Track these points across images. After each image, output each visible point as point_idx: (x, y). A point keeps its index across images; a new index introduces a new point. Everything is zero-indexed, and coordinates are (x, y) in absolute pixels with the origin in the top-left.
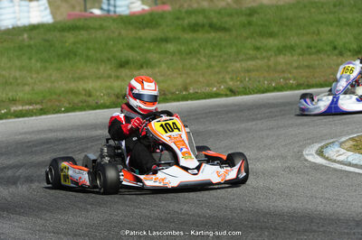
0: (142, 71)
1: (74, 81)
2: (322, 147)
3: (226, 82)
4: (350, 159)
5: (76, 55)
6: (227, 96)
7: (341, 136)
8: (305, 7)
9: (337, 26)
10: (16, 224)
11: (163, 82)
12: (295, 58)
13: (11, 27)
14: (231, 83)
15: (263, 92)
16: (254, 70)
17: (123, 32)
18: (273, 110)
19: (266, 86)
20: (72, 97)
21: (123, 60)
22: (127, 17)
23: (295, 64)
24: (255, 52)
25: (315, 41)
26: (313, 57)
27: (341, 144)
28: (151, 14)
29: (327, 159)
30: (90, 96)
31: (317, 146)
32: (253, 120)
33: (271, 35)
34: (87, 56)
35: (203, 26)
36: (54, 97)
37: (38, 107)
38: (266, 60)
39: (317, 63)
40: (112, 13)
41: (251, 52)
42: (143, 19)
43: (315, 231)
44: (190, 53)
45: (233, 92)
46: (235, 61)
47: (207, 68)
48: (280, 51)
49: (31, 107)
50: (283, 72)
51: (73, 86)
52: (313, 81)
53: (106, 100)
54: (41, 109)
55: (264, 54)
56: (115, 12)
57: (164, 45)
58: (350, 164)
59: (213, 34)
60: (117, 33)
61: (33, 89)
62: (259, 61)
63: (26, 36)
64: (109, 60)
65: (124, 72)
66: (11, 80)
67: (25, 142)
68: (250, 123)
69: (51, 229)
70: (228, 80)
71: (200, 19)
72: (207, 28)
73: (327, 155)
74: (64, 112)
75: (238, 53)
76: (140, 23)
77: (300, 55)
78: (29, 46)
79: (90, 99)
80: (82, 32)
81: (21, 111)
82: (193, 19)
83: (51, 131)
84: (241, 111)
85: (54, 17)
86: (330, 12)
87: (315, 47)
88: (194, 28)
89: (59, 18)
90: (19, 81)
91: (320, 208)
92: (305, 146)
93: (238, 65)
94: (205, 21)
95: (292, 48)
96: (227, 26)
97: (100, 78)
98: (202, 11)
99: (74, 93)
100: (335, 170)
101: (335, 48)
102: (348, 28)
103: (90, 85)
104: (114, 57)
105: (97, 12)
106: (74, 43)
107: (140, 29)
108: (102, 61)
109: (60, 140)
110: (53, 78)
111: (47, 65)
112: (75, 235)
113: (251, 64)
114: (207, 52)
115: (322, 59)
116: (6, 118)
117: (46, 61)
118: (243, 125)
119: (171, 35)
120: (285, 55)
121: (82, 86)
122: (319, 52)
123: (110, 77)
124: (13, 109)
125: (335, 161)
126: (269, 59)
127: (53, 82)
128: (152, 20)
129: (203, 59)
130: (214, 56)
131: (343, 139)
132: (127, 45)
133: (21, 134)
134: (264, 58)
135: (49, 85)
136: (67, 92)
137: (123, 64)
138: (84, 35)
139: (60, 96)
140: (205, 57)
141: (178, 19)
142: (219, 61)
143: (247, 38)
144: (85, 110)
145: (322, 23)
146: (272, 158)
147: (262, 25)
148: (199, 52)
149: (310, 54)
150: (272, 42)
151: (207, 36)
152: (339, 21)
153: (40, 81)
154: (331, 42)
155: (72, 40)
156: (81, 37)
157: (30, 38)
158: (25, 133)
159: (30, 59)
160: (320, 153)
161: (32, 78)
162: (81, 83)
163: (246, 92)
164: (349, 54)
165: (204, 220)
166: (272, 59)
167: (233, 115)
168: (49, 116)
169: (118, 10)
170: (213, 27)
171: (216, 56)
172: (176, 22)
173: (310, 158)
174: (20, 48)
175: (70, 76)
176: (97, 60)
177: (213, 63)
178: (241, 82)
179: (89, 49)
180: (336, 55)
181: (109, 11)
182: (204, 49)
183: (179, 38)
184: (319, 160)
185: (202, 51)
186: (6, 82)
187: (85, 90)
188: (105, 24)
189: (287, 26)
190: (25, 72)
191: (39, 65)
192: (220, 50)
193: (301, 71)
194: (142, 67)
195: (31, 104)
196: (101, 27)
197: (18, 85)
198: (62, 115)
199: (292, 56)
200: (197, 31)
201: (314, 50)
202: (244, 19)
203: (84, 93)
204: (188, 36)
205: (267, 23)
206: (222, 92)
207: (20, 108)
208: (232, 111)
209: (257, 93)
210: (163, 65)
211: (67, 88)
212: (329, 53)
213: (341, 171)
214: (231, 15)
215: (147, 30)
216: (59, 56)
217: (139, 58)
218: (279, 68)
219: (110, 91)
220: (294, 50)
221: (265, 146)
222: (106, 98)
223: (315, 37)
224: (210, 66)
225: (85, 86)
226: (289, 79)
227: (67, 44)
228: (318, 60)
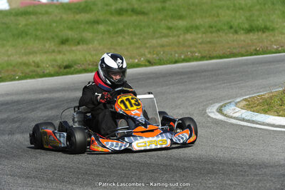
0: (79, 47)
1: (26, 55)
2: (221, 106)
3: (145, 55)
4: (244, 116)
5: (27, 35)
6: (146, 66)
7: (236, 97)
9: (233, 10)
11: (96, 55)
12: (200, 36)
14: (149, 56)
15: (175, 63)
16: (167, 46)
17: (65, 16)
18: (182, 77)
19: (176, 58)
20: (25, 68)
21: (64, 38)
22: (67, 4)
23: (200, 41)
24: (168, 31)
25: (216, 22)
26: (214, 35)
27: (236, 104)
28: (86, 2)
29: (225, 115)
30: (38, 67)
31: (217, 105)
32: (167, 85)
33: (181, 17)
34: (36, 36)
35: (127, 11)
36: (10, 68)
38: (176, 38)
39: (216, 39)
40: (55, 2)
41: (165, 31)
42: (80, 6)
43: (217, 173)
44: (117, 32)
45: (150, 63)
46: (152, 39)
47: (130, 44)
48: (187, 30)
50: (190, 46)
51: (25, 59)
52: (215, 54)
53: (51, 70)
55: (175, 33)
56: (58, 0)
57: (96, 26)
58: (243, 120)
59: (135, 17)
60: (59, 18)
62: (171, 38)
64: (53, 38)
65: (65, 48)
68: (164, 88)
69: (8, 173)
70: (146, 53)
71: (125, 5)
72: (129, 12)
73: (225, 113)
74: (18, 79)
75: (154, 32)
76: (77, 9)
77: (204, 33)
79: (38, 69)
80: (32, 16)
82: (118, 6)
83: (7, 94)
84: (157, 78)
85: (10, 5)
87: (215, 27)
88: (120, 12)
89: (14, 6)
91: (221, 155)
92: (207, 106)
93: (154, 41)
94: (128, 7)
95: (197, 28)
96: (145, 11)
97: (46, 53)
99: (26, 64)
100: (233, 124)
101: (231, 27)
102: (241, 11)
103: (38, 58)
104: (57, 36)
106: (26, 25)
107: (77, 14)
108: (48, 39)
109: (15, 102)
110: (9, 53)
111: (5, 42)
113: (165, 40)
114: (130, 31)
115: (221, 36)
117: (4, 40)
118: (159, 89)
119: (101, 18)
120: (191, 33)
121: (32, 59)
122: (219, 30)
123: (54, 51)
125: (231, 117)
126: (179, 37)
127: (9, 56)
128: (87, 6)
129: (127, 37)
131: (238, 100)
132: (67, 27)
134: (175, 36)
135: (6, 58)
136: (21, 64)
137: (64, 42)
138: (33, 19)
139: (14, 67)
140: (128, 35)
141: (107, 5)
142: (140, 38)
143: (161, 20)
144: (34, 78)
145: (220, 8)
147: (173, 10)
148: (124, 31)
149: (211, 32)
150: (181, 23)
151: (129, 18)
152: (234, 6)
154: (228, 23)
155: (24, 23)
156: (31, 20)
160: (220, 111)
162: (31, 56)
163: (161, 62)
164: (242, 32)
165: (129, 164)
166: (181, 37)
167: (151, 81)
168: (7, 83)
170: (135, 11)
171: (138, 35)
172: (106, 8)
173: (212, 115)
175: (23, 51)
176: (43, 38)
177: (135, 40)
178: (158, 55)
179: (36, 30)
180: (233, 33)
182: (128, 29)
183: (108, 21)
184: (219, 117)
185: (126, 31)
187: (34, 62)
188: (50, 10)
189: (193, 10)
192: (141, 29)
193: (204, 46)
194: (79, 43)
196: (47, 13)
198: (17, 82)
199: (197, 34)
200: (122, 14)
201: (214, 29)
202: (159, 5)
203: (33, 64)
204: (115, 19)
205: (177, 8)
206: (142, 63)
208: (150, 78)
209: (169, 64)
210: (96, 42)
211: (20, 60)
212: (226, 31)
213: (237, 125)
214: (148, 2)
215: (83, 15)
216: (13, 35)
217: (76, 36)
218: (187, 44)
219: (54, 63)
220: (199, 29)
221: (176, 106)
222: (51, 68)
223: (216, 19)
224: (132, 43)
225: (34, 59)
226: (195, 52)
227: (20, 26)
228: (217, 37)
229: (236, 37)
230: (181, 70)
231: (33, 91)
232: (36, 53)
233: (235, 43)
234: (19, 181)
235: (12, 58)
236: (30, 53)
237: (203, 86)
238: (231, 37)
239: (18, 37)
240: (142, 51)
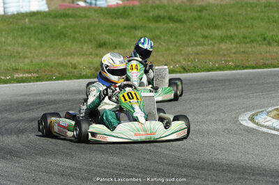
0: (116, 51)
1: (64, 56)
2: (253, 115)
3: (179, 61)
4: (274, 125)
5: (65, 37)
6: (180, 72)
7: (268, 106)
8: (243, 6)
9: (267, 23)
10: (17, 164)
12: (234, 45)
13: (16, 13)
14: (184, 63)
15: (209, 71)
16: (202, 54)
17: (102, 20)
18: (216, 85)
19: (211, 66)
20: (62, 68)
21: (102, 42)
22: (105, 8)
23: (234, 50)
24: (203, 40)
25: (250, 33)
26: (248, 45)
27: (268, 113)
28: (124, 8)
29: (257, 124)
30: (75, 68)
31: (250, 114)
32: (201, 92)
33: (216, 27)
34: (74, 38)
35: (164, 18)
36: (48, 68)
37: (36, 75)
38: (211, 47)
39: (250, 50)
40: (93, 6)
41: (200, 40)
42: (118, 11)
43: (247, 179)
45: (185, 70)
46: (188, 46)
47: (166, 50)
48: (222, 39)
49: (30, 75)
50: (224, 56)
51: (62, 60)
53: (88, 72)
54: (37, 77)
55: (210, 42)
56: (96, 4)
57: (133, 32)
58: (274, 129)
59: (171, 25)
60: (97, 20)
61: (32, 62)
62: (206, 47)
63: (27, 20)
65: (102, 51)
66: (15, 54)
67: (24, 102)
68: (198, 94)
69: (44, 170)
70: (182, 60)
71: (162, 13)
72: (167, 19)
73: (257, 121)
74: (55, 80)
75: (190, 40)
76: (116, 14)
77: (238, 43)
78: (29, 28)
79: (75, 71)
80: (71, 19)
81: (22, 78)
82: (156, 13)
83: (45, 94)
85: (49, 7)
86: (262, 12)
87: (250, 38)
88: (157, 19)
89: (53, 8)
90: (21, 55)
91: (251, 161)
92: (239, 114)
93: (190, 49)
94: (165, 14)
95: (232, 38)
96: (182, 19)
97: (83, 55)
98: (163, 7)
99: (62, 65)
100: (264, 133)
101: (265, 39)
102: (275, 24)
103: (75, 60)
104: (94, 39)
105: (82, 4)
106: (65, 27)
107: (115, 19)
108: (86, 42)
109: (52, 101)
110: (47, 53)
111: (43, 43)
112: (63, 175)
113: (199, 49)
114: (166, 38)
115: (254, 47)
116: (10, 83)
117: (43, 41)
118: (193, 96)
119: (139, 24)
120: (226, 43)
121: (69, 60)
122: (252, 41)
123: (91, 54)
124: (16, 76)
125: (263, 126)
126: (214, 46)
127: (47, 57)
128: (125, 12)
129: (163, 44)
130: (171, 42)
131: (270, 109)
132: (105, 31)
133: (21, 95)
134: (210, 44)
135: (44, 59)
136: (58, 64)
137: (102, 45)
138: (72, 21)
139: (52, 67)
140: (164, 42)
141: (145, 11)
142: (175, 46)
143: (197, 29)
144: (71, 79)
145: (255, 19)
146: (215, 122)
147: (209, 20)
148: (160, 38)
149: (246, 43)
150: (217, 33)
151: (166, 25)
152: (269, 19)
153: (37, 56)
154: (262, 35)
155: (63, 25)
156: (69, 23)
157: (30, 22)
158: (25, 95)
159: (30, 38)
160: (252, 119)
161: (31, 53)
162: (69, 58)
163: (195, 70)
164: (275, 44)
166: (216, 46)
168: (43, 83)
169: (98, 3)
170: (171, 19)
171: (174, 42)
172: (143, 14)
173: (244, 123)
174: (23, 29)
175: (61, 52)
176: (81, 40)
177: (171, 47)
178: (192, 62)
180: (266, 45)
181: (91, 4)
182: (164, 36)
183: (145, 27)
184: (251, 125)
185: (162, 37)
186: (11, 56)
187: (71, 63)
188: (89, 14)
189: (228, 21)
190: (26, 48)
191: (36, 43)
192: (176, 37)
193: (238, 55)
194: (116, 48)
195: (30, 73)
196: (85, 16)
197: (20, 58)
198: (53, 82)
199: (232, 44)
200: (160, 21)
201: (248, 40)
202: (195, 14)
203: (70, 65)
204: (152, 25)
205: (213, 18)
206: (177, 70)
207: (21, 75)
209: (203, 71)
211: (58, 61)
212: (260, 42)
213: (268, 134)
214: (185, 11)
215: (121, 19)
216: (52, 36)
217: (113, 40)
218: (221, 53)
219: (91, 65)
220: (233, 39)
221: (209, 113)
222: (87, 70)
223: (250, 30)
224: (169, 49)
225: (72, 61)
226: (229, 61)
227: (59, 28)
228: (251, 48)
229: (268, 48)
230: (214, 78)
231: (69, 91)
232: (74, 55)
233: (268, 54)
234: (54, 178)
235: (49, 59)
236: (67, 55)
237: (236, 94)
238: (265, 48)
239: (57, 39)
240: (177, 58)
